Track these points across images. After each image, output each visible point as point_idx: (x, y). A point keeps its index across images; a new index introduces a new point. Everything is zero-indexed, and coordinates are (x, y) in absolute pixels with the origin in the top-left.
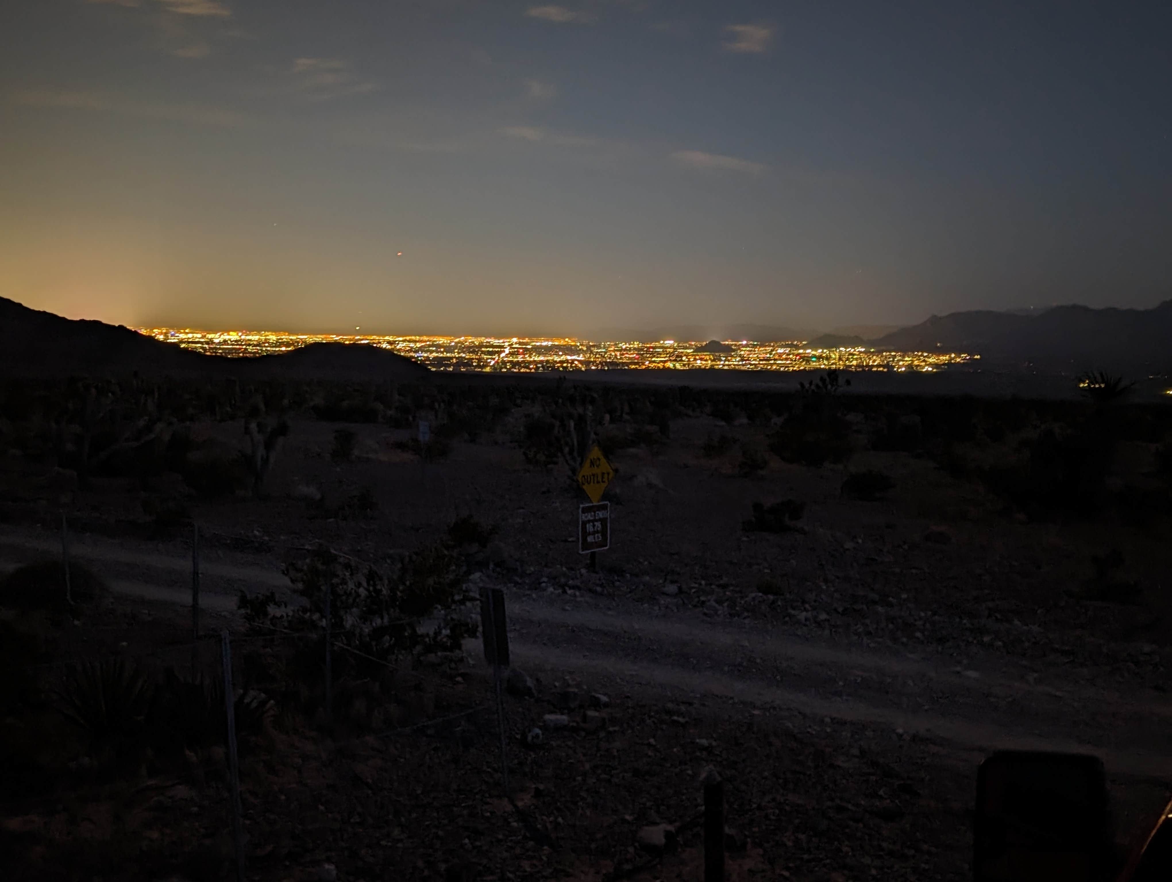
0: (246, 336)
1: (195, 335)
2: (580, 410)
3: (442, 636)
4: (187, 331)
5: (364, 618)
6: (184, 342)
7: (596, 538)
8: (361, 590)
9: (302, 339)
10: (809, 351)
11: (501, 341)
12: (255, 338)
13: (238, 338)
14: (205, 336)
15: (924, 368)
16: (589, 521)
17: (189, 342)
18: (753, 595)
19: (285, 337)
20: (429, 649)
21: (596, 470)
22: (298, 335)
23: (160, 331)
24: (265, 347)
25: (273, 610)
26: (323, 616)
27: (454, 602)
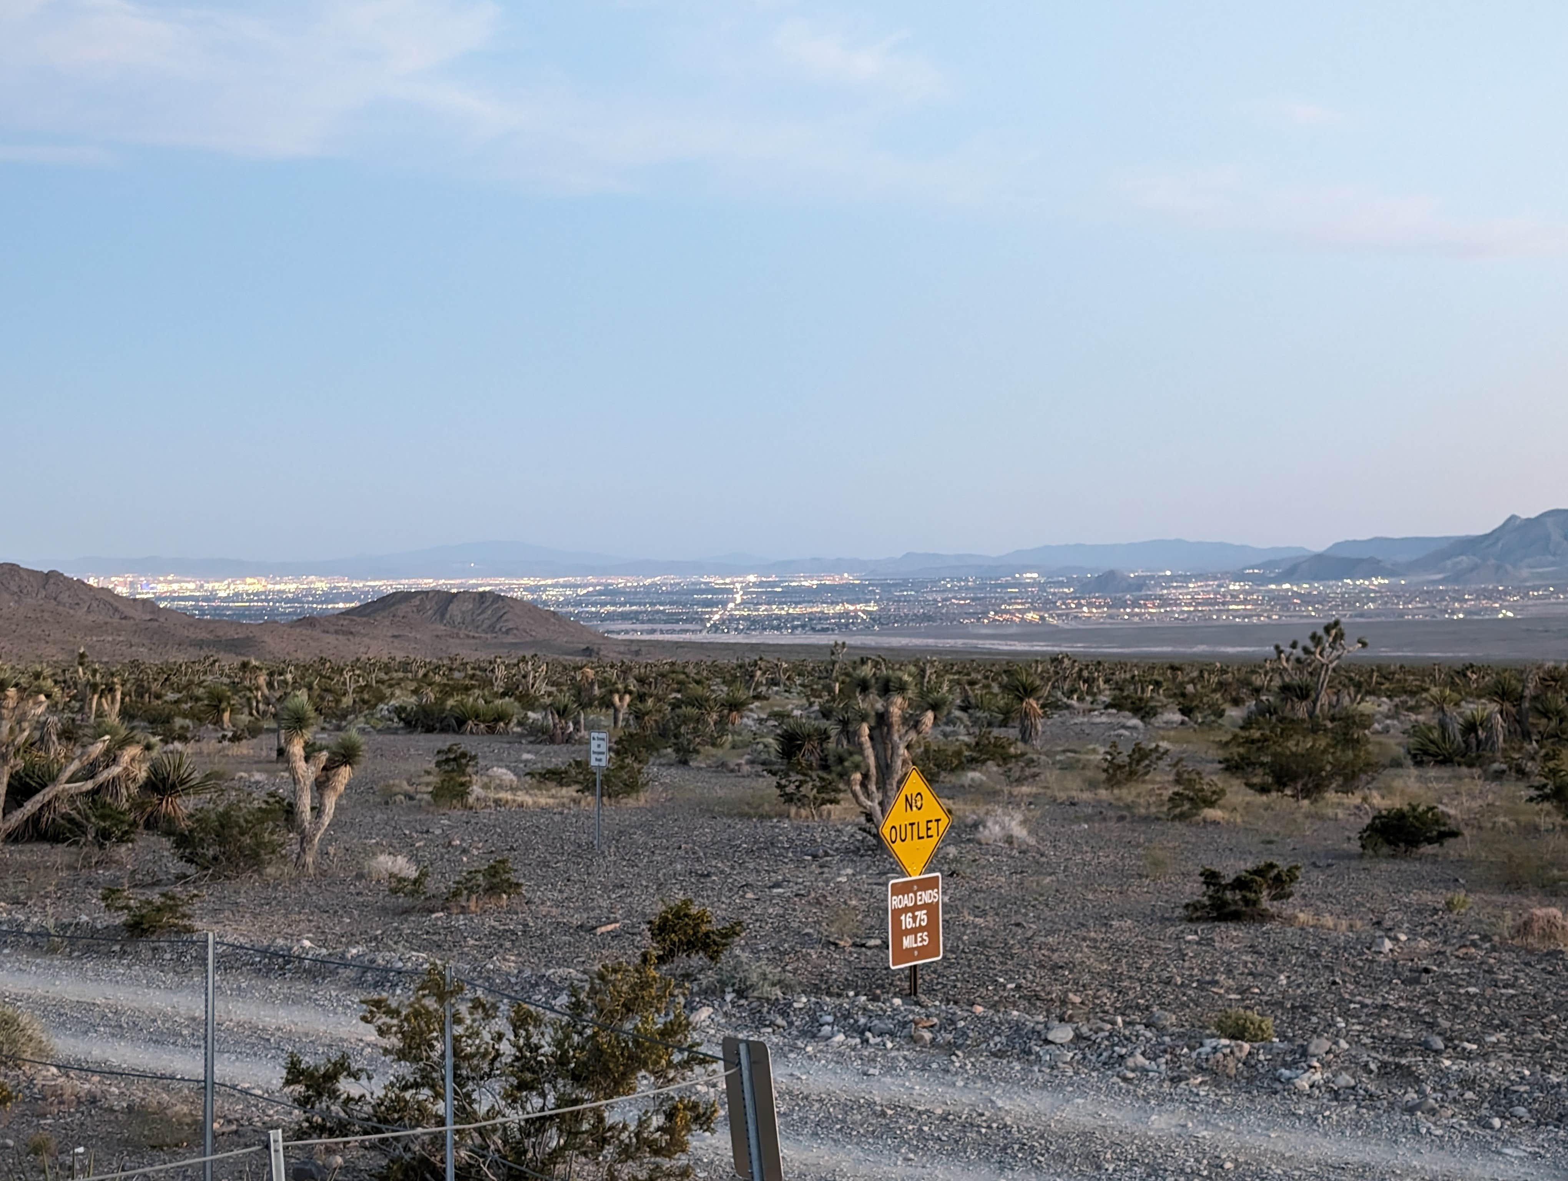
0: (274, 584)
1: (185, 585)
2: (879, 706)
3: (652, 1129)
4: (170, 578)
5: (512, 1098)
6: (165, 599)
7: (919, 939)
8: (505, 1047)
9: (373, 587)
10: (1287, 586)
11: (728, 580)
12: (290, 587)
13: (261, 589)
14: (202, 586)
15: (1498, 611)
16: (906, 910)
17: (174, 599)
18: (1214, 1042)
19: (344, 585)
20: (626, 1153)
21: (914, 815)
22: (367, 581)
23: (121, 579)
24: (308, 602)
25: (346, 1086)
26: (438, 1096)
27: (670, 1064)
